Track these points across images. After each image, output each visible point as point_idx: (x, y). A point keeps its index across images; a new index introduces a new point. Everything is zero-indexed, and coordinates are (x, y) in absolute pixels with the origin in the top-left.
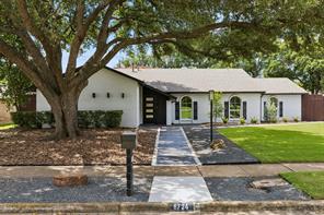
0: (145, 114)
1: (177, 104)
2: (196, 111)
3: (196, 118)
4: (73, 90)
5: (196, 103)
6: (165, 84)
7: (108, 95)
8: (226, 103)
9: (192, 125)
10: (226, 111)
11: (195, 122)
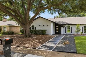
0: (56, 31)
1: (65, 28)
2: (71, 30)
3: (71, 32)
4: (28, 24)
5: (71, 28)
6: (61, 22)
7: (43, 25)
8: (82, 28)
9: (70, 34)
10: (82, 30)
11: (71, 34)
